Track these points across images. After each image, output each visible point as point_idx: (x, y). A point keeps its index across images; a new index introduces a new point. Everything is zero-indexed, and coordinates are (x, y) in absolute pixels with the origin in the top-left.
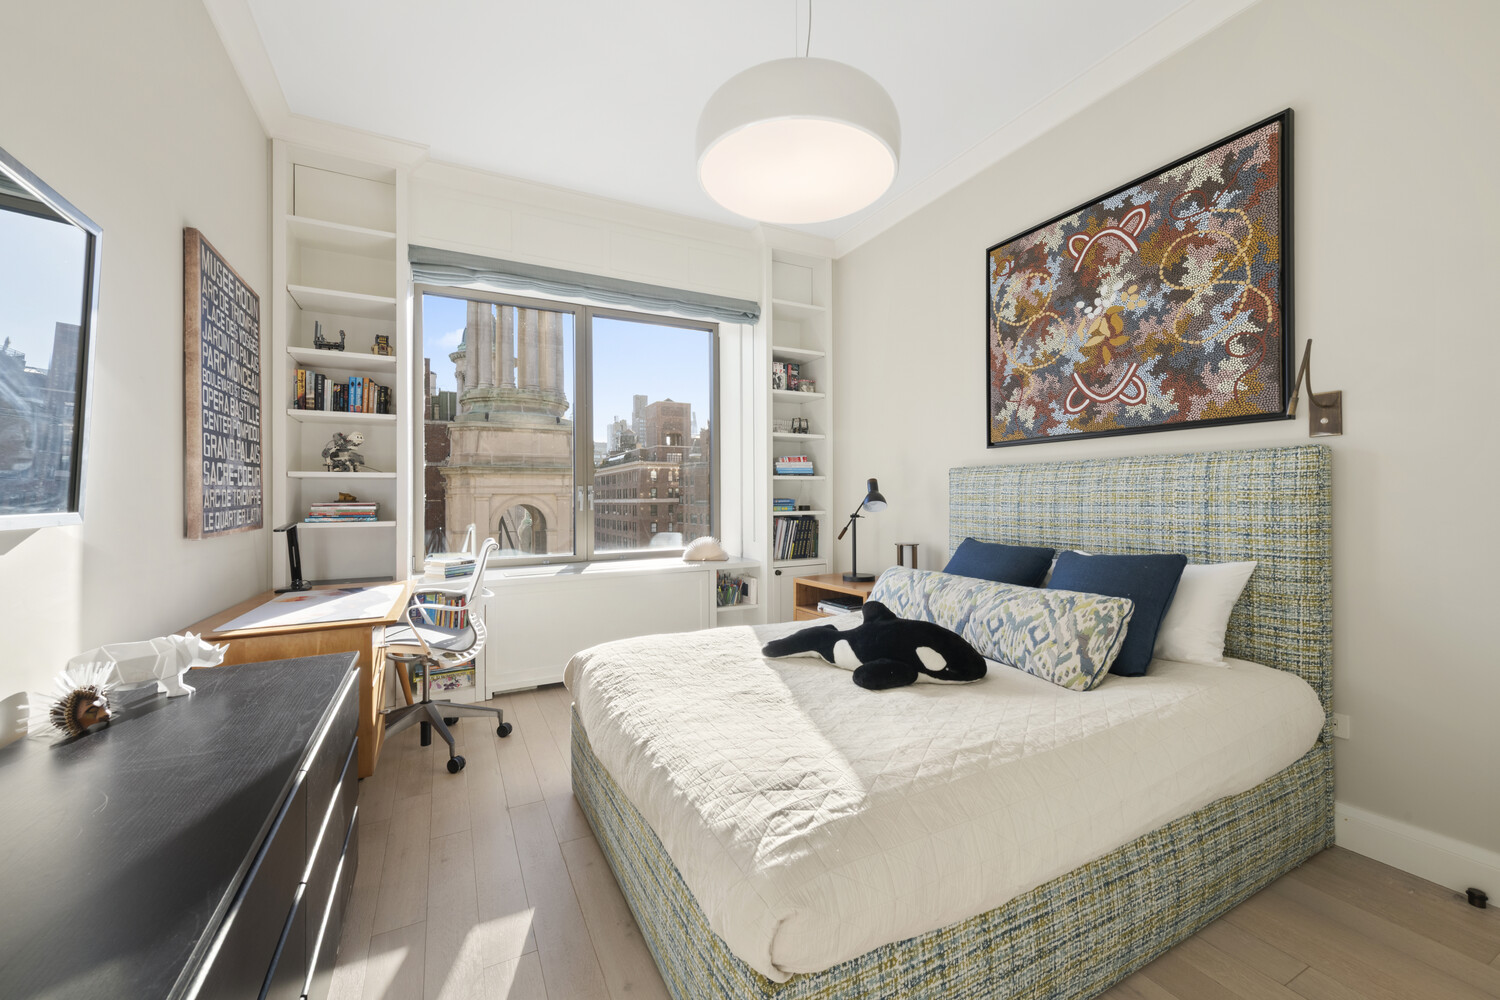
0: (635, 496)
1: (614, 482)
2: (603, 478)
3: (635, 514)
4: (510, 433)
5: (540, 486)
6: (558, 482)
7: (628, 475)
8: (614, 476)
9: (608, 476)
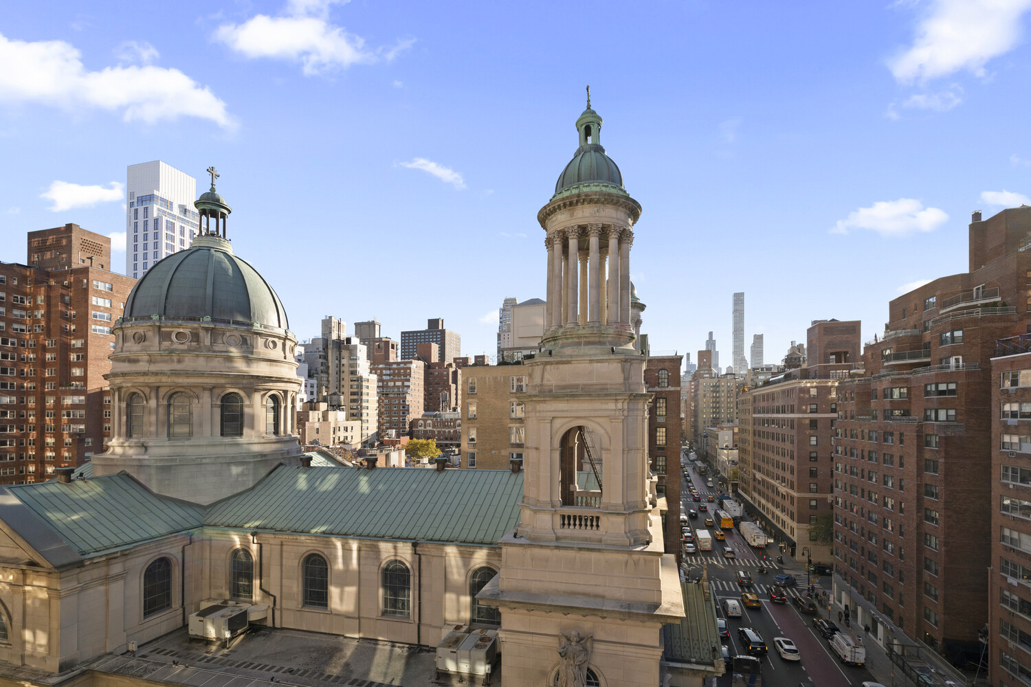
0: (792, 412)
1: (773, 399)
2: (763, 395)
3: (792, 427)
4: (570, 365)
5: (596, 410)
6: (611, 406)
7: (787, 393)
8: (773, 394)
9: (768, 395)
